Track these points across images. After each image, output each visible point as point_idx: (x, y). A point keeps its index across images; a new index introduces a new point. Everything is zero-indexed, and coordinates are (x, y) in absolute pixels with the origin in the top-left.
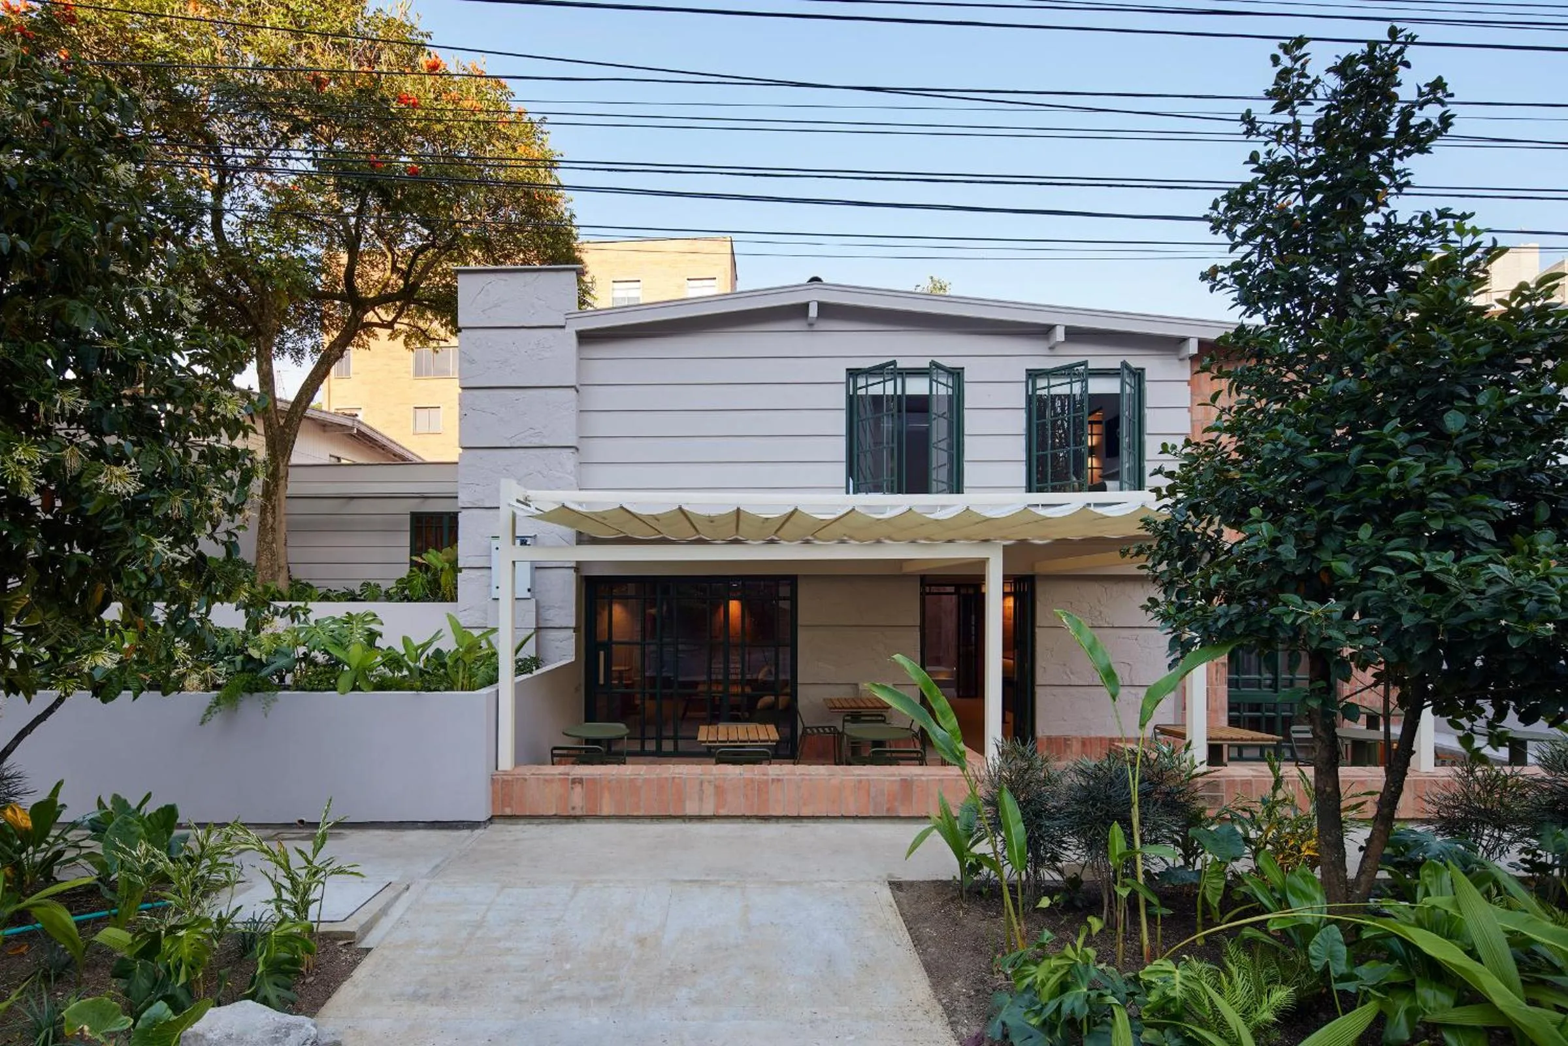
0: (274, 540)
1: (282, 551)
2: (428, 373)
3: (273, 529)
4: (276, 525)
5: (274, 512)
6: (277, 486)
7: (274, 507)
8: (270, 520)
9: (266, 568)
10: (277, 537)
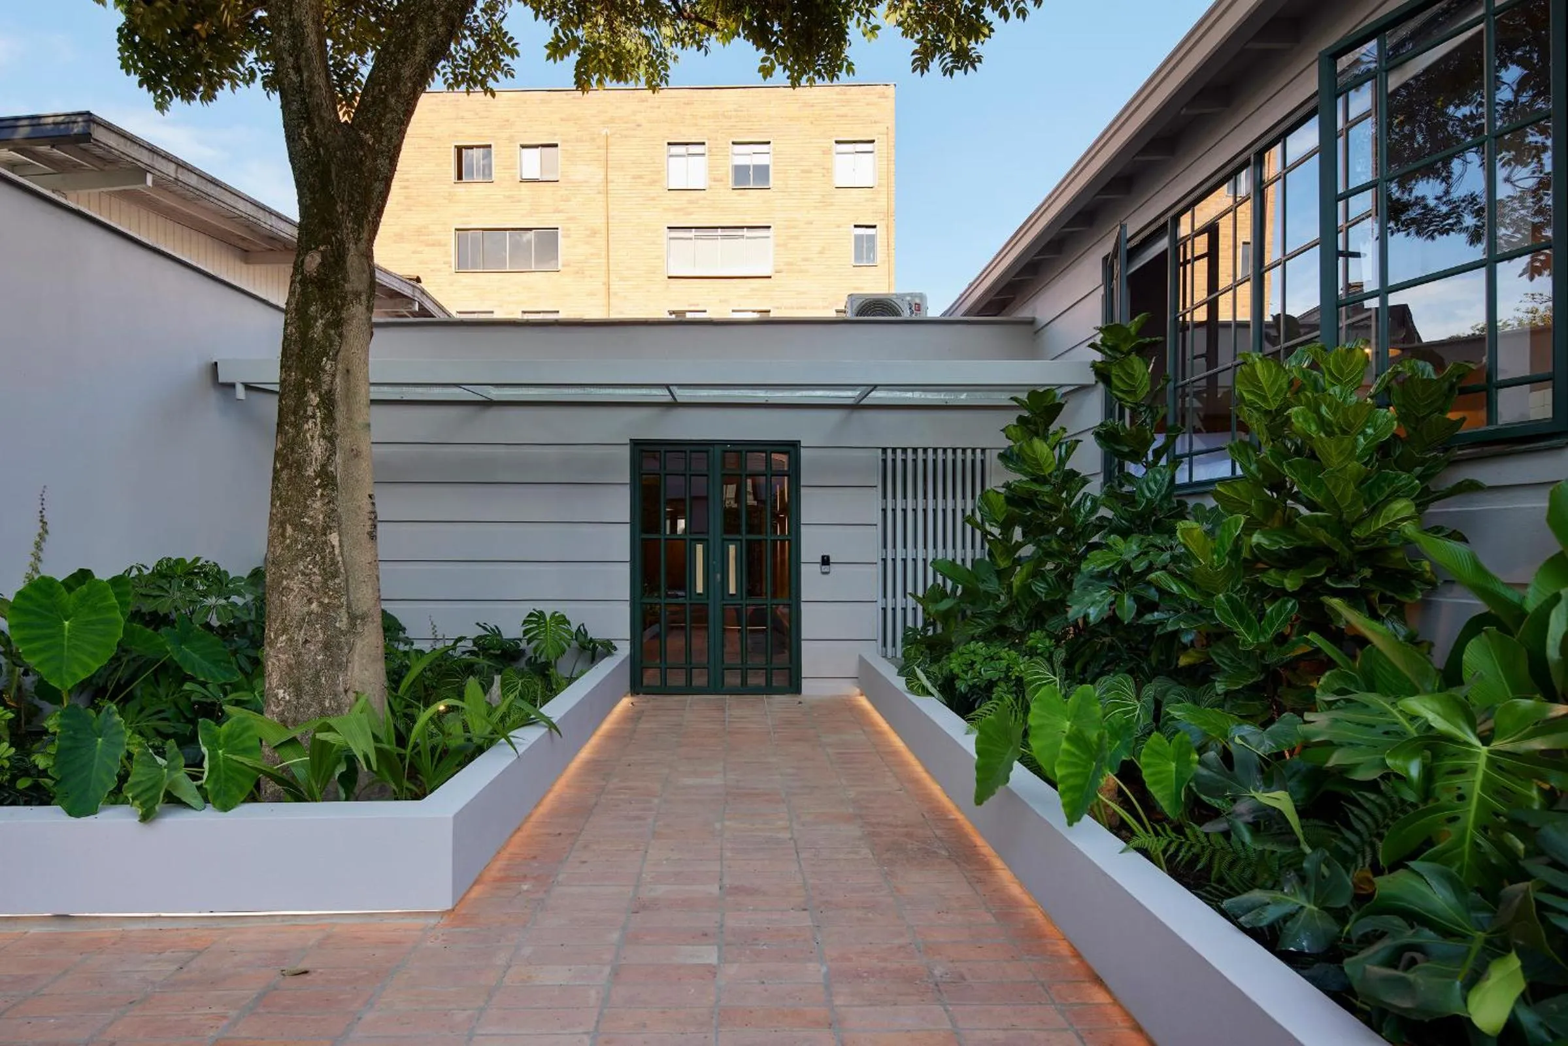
0: (332, 520)
1: (362, 557)
2: (474, 265)
3: (327, 478)
4: (338, 465)
5: (329, 418)
6: (337, 324)
7: (328, 402)
8: (318, 448)
9: (306, 620)
10: (342, 505)
